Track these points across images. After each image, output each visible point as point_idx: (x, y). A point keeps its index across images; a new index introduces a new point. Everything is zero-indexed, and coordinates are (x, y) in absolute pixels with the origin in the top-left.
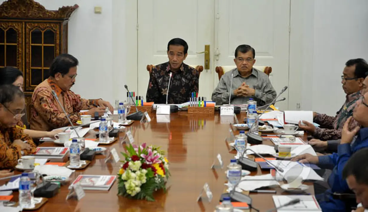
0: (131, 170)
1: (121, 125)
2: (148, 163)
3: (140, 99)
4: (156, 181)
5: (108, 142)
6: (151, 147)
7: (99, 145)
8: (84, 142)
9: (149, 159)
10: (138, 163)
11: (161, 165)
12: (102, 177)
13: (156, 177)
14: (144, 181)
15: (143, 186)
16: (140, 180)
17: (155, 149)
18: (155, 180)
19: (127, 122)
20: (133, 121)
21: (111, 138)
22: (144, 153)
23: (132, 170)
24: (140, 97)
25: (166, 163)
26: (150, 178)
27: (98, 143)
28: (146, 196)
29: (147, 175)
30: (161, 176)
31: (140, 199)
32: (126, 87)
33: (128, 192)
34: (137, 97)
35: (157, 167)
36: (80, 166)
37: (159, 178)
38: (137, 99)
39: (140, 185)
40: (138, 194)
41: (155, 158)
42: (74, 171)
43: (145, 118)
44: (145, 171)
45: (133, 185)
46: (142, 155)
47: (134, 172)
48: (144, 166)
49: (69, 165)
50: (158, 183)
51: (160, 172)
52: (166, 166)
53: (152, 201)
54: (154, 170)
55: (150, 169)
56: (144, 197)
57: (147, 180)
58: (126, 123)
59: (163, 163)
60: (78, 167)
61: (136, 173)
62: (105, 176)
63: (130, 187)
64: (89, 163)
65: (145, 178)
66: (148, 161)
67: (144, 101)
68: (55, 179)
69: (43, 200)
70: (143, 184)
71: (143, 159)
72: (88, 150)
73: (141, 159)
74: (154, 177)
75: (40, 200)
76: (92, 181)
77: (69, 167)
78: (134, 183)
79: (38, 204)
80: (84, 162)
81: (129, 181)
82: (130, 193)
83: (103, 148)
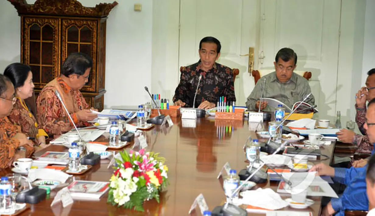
1: (138, 129)
2: (140, 171)
3: (165, 102)
4: (148, 191)
5: (119, 146)
6: (148, 153)
7: (108, 149)
8: (85, 146)
9: (143, 166)
10: (130, 171)
12: (97, 183)
13: (148, 186)
14: (134, 190)
15: (132, 196)
16: (130, 188)
17: (153, 156)
19: (147, 126)
20: (154, 125)
21: (123, 142)
22: (138, 160)
23: (123, 178)
24: (165, 100)
25: (164, 171)
26: (141, 188)
27: (107, 147)
28: (135, 206)
29: (138, 183)
30: (154, 185)
31: (129, 209)
32: (147, 89)
33: (116, 201)
35: (151, 174)
36: (80, 170)
37: (151, 187)
38: (162, 101)
39: (130, 194)
40: (127, 203)
41: (150, 165)
42: (72, 176)
43: (167, 123)
44: (136, 179)
45: (121, 194)
46: (135, 162)
47: (125, 180)
48: (136, 174)
49: (68, 169)
50: (150, 192)
51: (154, 180)
52: (164, 174)
53: (141, 212)
54: (147, 178)
55: (142, 177)
56: (133, 207)
57: (137, 189)
59: (161, 171)
60: (77, 172)
61: (127, 181)
62: (100, 183)
63: (118, 196)
64: (90, 168)
65: (136, 186)
66: (141, 169)
68: (47, 184)
69: (26, 206)
70: (133, 193)
71: (136, 166)
72: (92, 154)
73: (134, 166)
74: (146, 186)
75: (22, 206)
76: (85, 187)
77: (67, 171)
78: (123, 192)
79: (19, 210)
80: (86, 167)
81: (117, 190)
82: (117, 202)
83: (109, 153)
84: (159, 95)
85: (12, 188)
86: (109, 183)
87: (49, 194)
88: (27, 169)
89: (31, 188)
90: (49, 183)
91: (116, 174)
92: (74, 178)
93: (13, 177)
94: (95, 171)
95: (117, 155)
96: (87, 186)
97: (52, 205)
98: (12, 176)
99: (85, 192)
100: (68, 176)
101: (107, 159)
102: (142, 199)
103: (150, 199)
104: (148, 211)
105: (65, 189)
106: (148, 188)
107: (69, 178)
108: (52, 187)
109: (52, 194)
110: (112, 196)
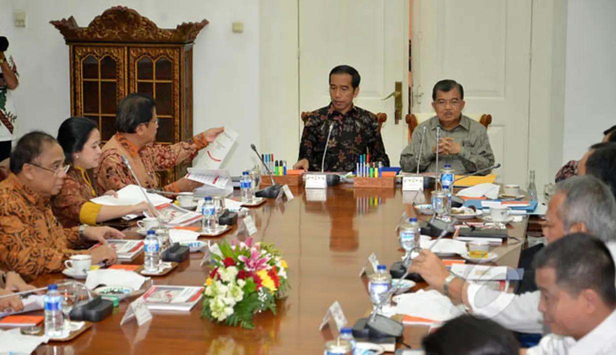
0: (222, 281)
1: (243, 206)
2: (248, 270)
3: (281, 165)
4: (259, 298)
5: (216, 233)
6: (258, 244)
7: (200, 237)
8: (168, 235)
9: (251, 263)
10: (233, 271)
11: (273, 274)
12: (186, 288)
13: (259, 291)
14: (240, 298)
15: (238, 307)
16: (234, 296)
17: (265, 248)
18: (258, 296)
19: (256, 201)
20: (265, 199)
21: (222, 226)
22: (245, 255)
23: (224, 281)
24: (281, 162)
25: (282, 269)
26: (250, 294)
27: (198, 234)
28: (241, 321)
29: (245, 288)
30: (269, 290)
31: (233, 325)
32: (254, 148)
33: (214, 314)
34: (277, 162)
35: (263, 275)
36: (161, 270)
37: (264, 293)
38: (277, 165)
39: (234, 303)
40: (229, 317)
41: (262, 261)
42: (149, 278)
43: (284, 195)
44: (242, 283)
45: (221, 304)
46: (240, 258)
47: (226, 283)
48: (242, 275)
49: (143, 269)
50: (263, 300)
51: (268, 283)
52: (282, 273)
53: (250, 330)
54: (258, 281)
55: (251, 279)
56: (239, 322)
57: (244, 296)
58: (254, 203)
59: (278, 269)
60: (157, 273)
61: (229, 285)
62: (191, 288)
63: (217, 307)
64: (174, 266)
65: (242, 293)
66: (249, 267)
67: (287, 169)
68: (113, 292)
69: (85, 325)
70: (238, 303)
71: (242, 263)
72: (177, 246)
73: (238, 264)
74: (257, 291)
75: (80, 325)
76: (169, 295)
77: (143, 272)
78: (223, 302)
79: (75, 332)
80: (169, 265)
81: (215, 298)
82: (216, 316)
83: (203, 243)
84: (272, 155)
85: (64, 300)
86: (203, 287)
87: (117, 307)
88: (84, 270)
89: (91, 299)
90: (116, 290)
91: (212, 276)
92: (152, 281)
93: (66, 284)
94: (181, 270)
95: (213, 246)
96: (172, 293)
97: (122, 323)
98: (64, 282)
99: (168, 303)
100: (144, 279)
101: (198, 252)
102: (252, 312)
103: (262, 311)
104: (260, 328)
105: (141, 299)
106: (260, 294)
107: (146, 282)
108: (121, 297)
109: (122, 307)
110: (208, 307)
